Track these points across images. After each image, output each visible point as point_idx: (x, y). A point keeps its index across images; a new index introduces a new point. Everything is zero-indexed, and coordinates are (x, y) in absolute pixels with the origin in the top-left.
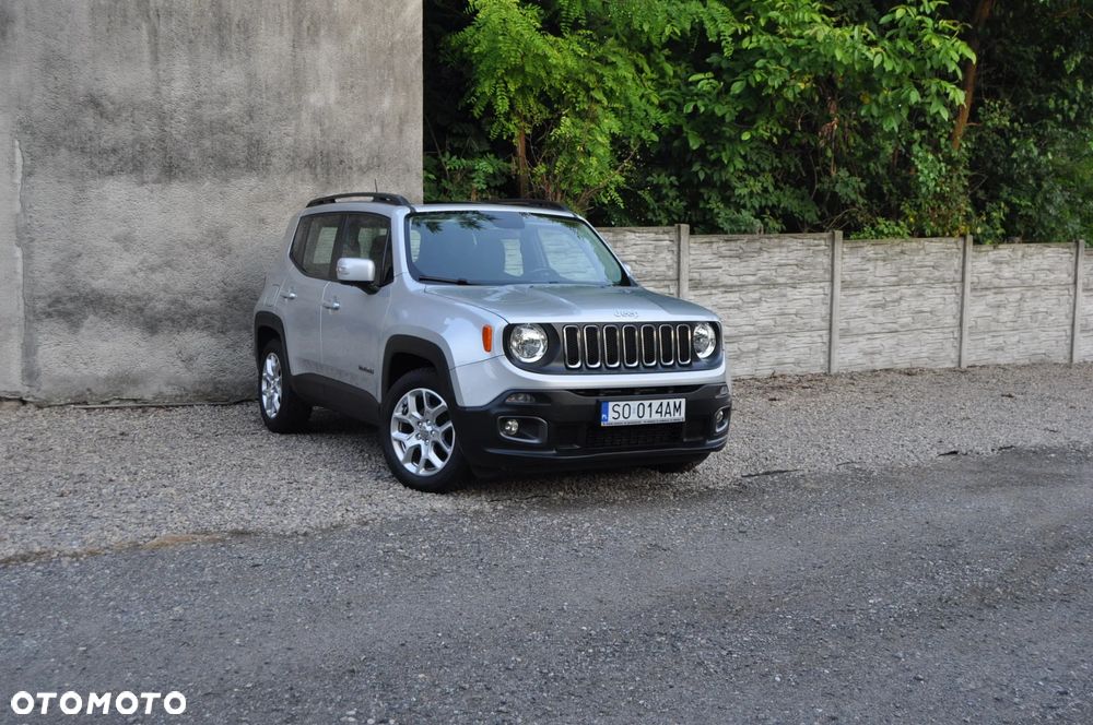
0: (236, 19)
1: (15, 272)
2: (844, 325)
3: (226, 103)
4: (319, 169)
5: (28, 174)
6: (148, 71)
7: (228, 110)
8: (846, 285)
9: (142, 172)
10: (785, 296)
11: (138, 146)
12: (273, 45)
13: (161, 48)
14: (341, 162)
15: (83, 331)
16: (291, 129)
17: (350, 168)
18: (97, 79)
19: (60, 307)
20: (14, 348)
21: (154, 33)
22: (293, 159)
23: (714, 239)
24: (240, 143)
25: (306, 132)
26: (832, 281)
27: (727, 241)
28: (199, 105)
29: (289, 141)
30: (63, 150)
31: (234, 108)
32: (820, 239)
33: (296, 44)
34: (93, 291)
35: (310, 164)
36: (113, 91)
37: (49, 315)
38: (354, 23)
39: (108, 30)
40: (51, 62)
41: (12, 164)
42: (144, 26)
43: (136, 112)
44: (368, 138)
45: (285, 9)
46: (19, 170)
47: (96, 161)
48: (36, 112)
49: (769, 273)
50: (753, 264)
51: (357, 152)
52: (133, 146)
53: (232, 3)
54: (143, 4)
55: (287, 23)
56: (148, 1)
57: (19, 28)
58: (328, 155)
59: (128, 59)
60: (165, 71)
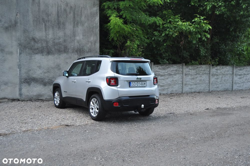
0: (62, 22)
1: (18, 74)
2: (185, 83)
3: (60, 39)
4: (78, 52)
5: (20, 54)
6: (44, 33)
7: (60, 40)
8: (186, 75)
9: (43, 53)
10: (173, 77)
12: (69, 27)
13: (47, 28)
14: (83, 51)
15: (31, 85)
16: (73, 44)
17: (85, 52)
18: (34, 35)
19: (27, 81)
20: (17, 89)
21: (45, 25)
22: (73, 50)
23: (159, 66)
24: (63, 47)
25: (76, 45)
26: (183, 74)
27: (161, 66)
28: (54, 39)
29: (72, 47)
30: (27, 49)
31: (61, 40)
32: (180, 65)
33: (74, 27)
34: (33, 77)
35: (77, 51)
36: (37, 37)
37: (24, 82)
38: (86, 22)
39: (36, 25)
40: (25, 31)
41: (17, 52)
42: (43, 24)
43: (42, 41)
44: (88, 46)
45: (71, 20)
47: (34, 51)
48: (22, 41)
49: (170, 72)
50: (167, 70)
51: (86, 48)
52: (41, 48)
53: (61, 19)
54: (43, 19)
55: (72, 23)
56: (44, 19)
57: (19, 25)
58: (80, 49)
59: (40, 30)
60: (48, 33)
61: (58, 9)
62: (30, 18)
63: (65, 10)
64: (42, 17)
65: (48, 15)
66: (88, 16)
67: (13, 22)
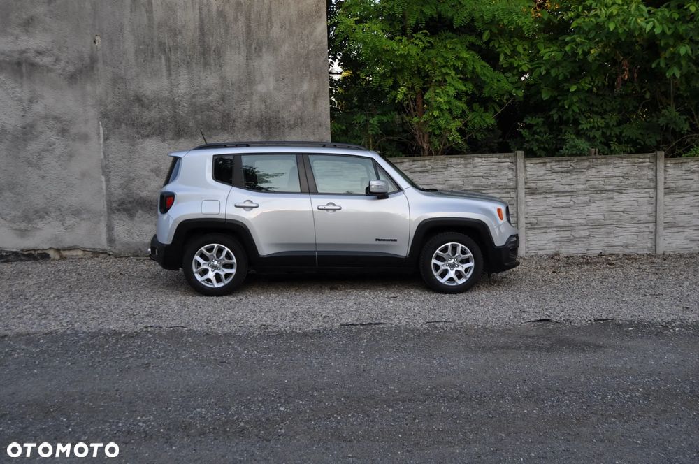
0: (213, 48)
1: (102, 189)
3: (208, 95)
4: (264, 127)
5: (106, 138)
6: (166, 81)
7: (211, 98)
8: (668, 190)
9: (164, 134)
10: (612, 198)
11: (162, 121)
12: (234, 61)
13: (172, 67)
14: (278, 123)
15: (136, 218)
16: (247, 106)
17: (284, 127)
18: (140, 87)
19: (124, 206)
20: (103, 227)
21: (168, 60)
22: (248, 123)
23: (547, 161)
24: (218, 116)
25: (255, 107)
26: (656, 188)
27: (558, 161)
28: (194, 96)
29: (246, 113)
31: (214, 97)
32: (644, 158)
33: (248, 58)
34: (141, 197)
35: (259, 125)
36: (148, 93)
37: (119, 210)
38: (284, 42)
39: (144, 61)
40: (116, 80)
41: (99, 134)
42: (163, 57)
43: (160, 103)
44: (294, 108)
45: (241, 38)
46: (102, 136)
47: (140, 130)
48: (110, 107)
49: (597, 183)
50: (583, 177)
51: (287, 116)
52: (159, 121)
53: (211, 39)
54: (162, 45)
55: (243, 47)
56: (165, 43)
57: (100, 65)
58: (270, 119)
59: (155, 75)
60: (174, 80)
61: (200, 13)
62: (129, 45)
63: (221, 14)
64: (159, 38)
65: (174, 33)
66: (290, 22)
67: (87, 61)
